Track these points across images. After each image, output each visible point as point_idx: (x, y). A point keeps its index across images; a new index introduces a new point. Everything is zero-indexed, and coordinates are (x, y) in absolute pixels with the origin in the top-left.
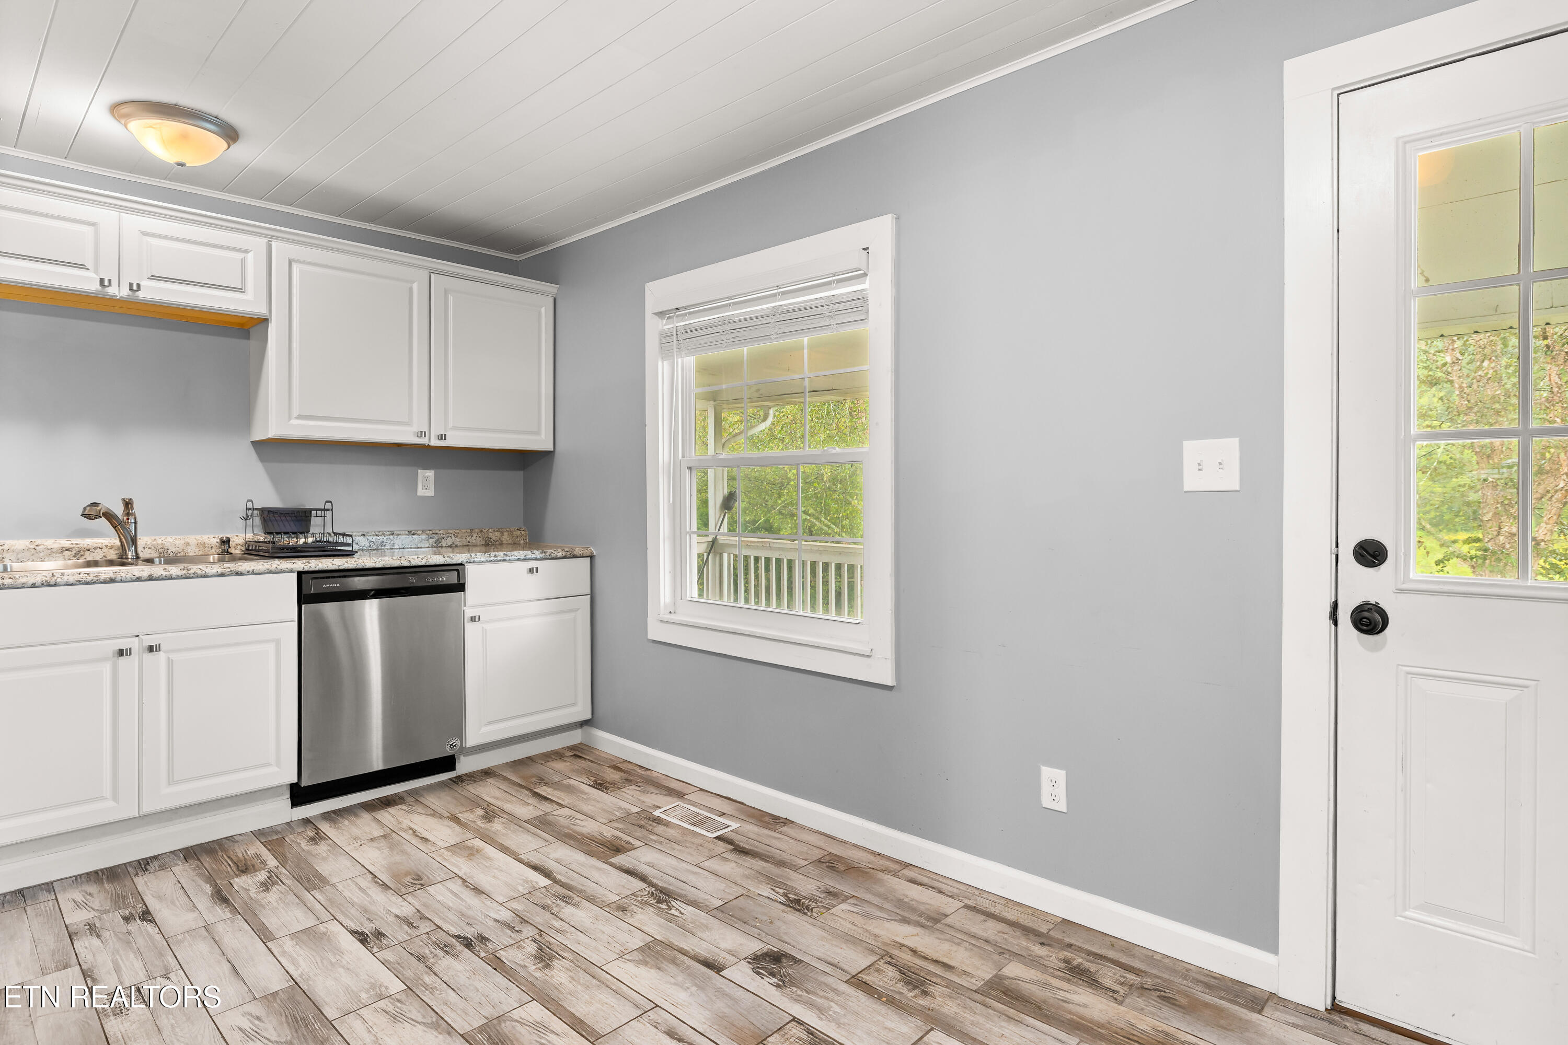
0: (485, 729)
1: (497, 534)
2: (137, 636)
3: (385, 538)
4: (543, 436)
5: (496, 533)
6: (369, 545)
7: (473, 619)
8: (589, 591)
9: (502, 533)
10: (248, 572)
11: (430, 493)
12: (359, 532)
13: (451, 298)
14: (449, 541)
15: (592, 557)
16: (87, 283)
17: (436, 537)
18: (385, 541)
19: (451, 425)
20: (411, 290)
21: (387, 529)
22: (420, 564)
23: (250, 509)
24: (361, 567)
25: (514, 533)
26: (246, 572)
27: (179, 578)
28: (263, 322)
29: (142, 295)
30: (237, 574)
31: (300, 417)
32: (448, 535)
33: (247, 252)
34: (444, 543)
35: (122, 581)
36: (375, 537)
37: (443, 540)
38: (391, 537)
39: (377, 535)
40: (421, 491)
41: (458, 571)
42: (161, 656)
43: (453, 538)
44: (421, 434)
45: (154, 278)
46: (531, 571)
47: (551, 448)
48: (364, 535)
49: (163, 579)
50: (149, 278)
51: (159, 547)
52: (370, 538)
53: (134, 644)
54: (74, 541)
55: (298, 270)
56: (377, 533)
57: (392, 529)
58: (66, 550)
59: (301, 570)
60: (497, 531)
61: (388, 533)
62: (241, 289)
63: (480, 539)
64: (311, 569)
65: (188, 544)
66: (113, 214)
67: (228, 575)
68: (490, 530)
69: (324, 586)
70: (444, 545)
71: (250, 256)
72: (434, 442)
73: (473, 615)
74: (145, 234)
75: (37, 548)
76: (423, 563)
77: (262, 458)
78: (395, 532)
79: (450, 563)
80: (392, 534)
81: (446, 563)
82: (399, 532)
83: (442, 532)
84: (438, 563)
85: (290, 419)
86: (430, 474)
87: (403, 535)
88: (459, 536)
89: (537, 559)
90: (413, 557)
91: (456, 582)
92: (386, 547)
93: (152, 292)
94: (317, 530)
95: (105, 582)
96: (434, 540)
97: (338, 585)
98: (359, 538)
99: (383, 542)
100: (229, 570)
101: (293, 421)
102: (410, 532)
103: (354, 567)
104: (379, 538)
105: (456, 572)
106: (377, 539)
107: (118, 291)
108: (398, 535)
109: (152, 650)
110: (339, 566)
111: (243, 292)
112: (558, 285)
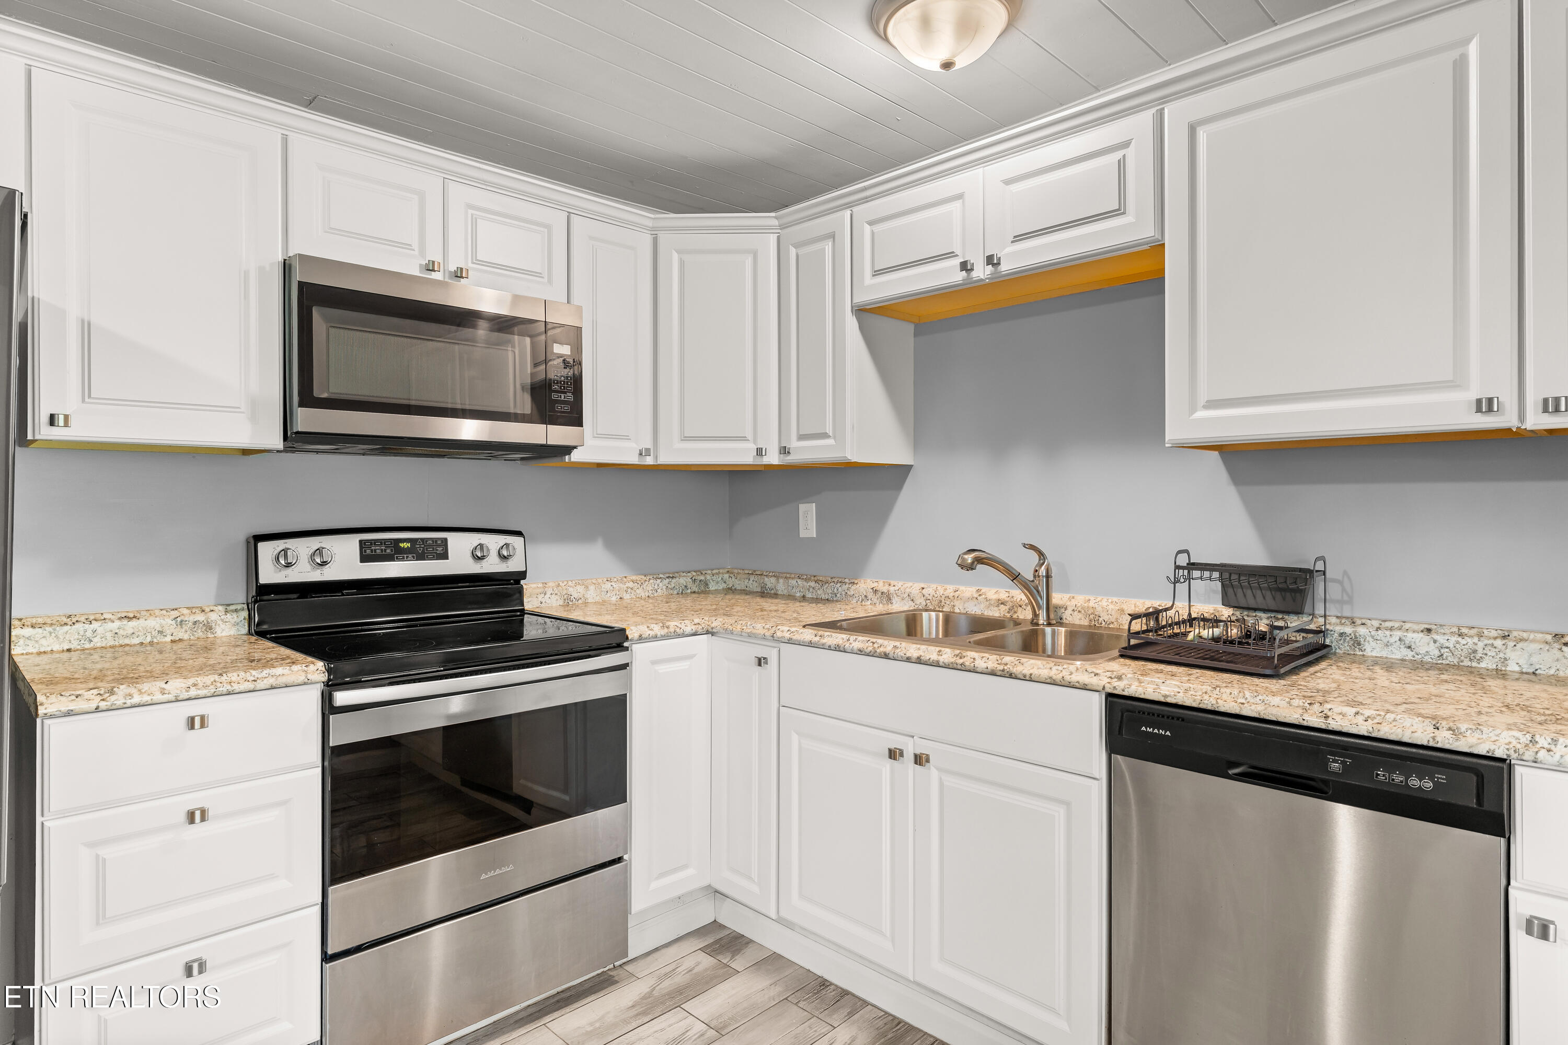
2: (913, 737)
3: (1481, 645)
6: (1437, 653)
7: (1534, 928)
12: (1418, 623)
16: (948, 274)
18: (1480, 651)
22: (1354, 730)
24: (1209, 708)
28: (1158, 249)
29: (1005, 267)
30: (1011, 676)
31: (1211, 404)
33: (1126, 145)
35: (895, 659)
36: (1454, 639)
38: (1501, 643)
41: (1481, 774)
42: (932, 772)
44: (1486, 405)
45: (1018, 238)
48: (1429, 630)
50: (1013, 242)
51: (1090, 612)
52: (1441, 639)
53: (909, 750)
55: (1205, 134)
56: (1464, 630)
57: (1506, 625)
58: (1002, 604)
59: (1120, 688)
61: (1494, 633)
62: (1119, 210)
66: (978, 172)
71: (1132, 149)
72: (1536, 420)
74: (1008, 182)
75: (979, 598)
76: (1363, 730)
77: (1237, 478)
78: (1515, 634)
80: (1504, 637)
81: (1432, 744)
82: (1525, 635)
85: (1193, 410)
87: (1533, 641)
91: (1471, 803)
93: (1015, 258)
95: (881, 656)
97: (1168, 733)
98: (1415, 635)
99: (1475, 651)
101: (1201, 414)
102: (1557, 636)
104: (1464, 642)
105: (1474, 778)
106: (1458, 642)
107: (982, 272)
108: (1521, 640)
109: (919, 760)
110: (1166, 696)
111: (1124, 213)
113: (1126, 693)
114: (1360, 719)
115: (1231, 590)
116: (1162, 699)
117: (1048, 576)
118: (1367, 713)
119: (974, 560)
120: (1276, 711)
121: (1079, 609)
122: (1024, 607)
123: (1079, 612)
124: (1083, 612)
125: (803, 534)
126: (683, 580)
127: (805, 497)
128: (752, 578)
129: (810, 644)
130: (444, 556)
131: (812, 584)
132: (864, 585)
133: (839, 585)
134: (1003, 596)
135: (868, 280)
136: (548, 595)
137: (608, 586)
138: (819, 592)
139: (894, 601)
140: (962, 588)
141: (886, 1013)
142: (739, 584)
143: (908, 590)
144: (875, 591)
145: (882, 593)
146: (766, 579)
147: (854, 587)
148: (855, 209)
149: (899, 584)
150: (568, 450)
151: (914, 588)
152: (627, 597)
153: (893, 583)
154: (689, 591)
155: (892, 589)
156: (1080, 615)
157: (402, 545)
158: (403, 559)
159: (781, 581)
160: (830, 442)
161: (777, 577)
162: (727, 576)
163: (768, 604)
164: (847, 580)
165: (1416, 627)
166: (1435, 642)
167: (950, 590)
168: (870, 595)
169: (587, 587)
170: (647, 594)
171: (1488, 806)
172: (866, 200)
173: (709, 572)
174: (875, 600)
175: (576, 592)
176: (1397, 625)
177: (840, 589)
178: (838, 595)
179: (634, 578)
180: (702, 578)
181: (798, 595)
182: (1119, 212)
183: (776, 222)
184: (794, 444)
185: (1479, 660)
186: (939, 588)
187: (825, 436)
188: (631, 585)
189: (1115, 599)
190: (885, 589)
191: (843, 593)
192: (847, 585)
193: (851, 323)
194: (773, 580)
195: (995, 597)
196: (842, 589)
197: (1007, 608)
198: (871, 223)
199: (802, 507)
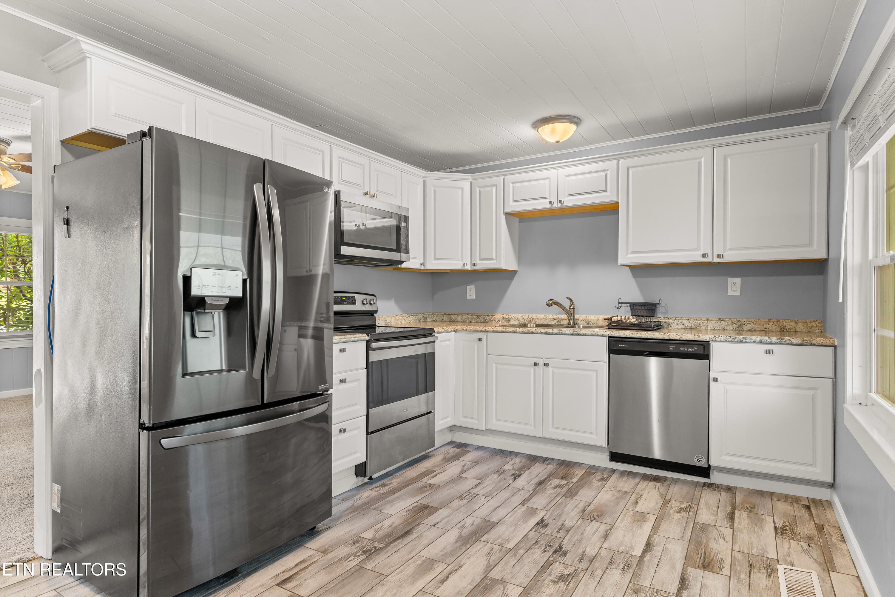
0: (725, 458)
1: (793, 324)
2: (542, 358)
3: (701, 322)
4: (815, 247)
5: (791, 323)
6: (690, 326)
7: (716, 380)
9: (797, 323)
10: (583, 334)
11: (738, 293)
12: (685, 318)
13: (729, 160)
14: (749, 327)
15: (835, 347)
16: (544, 205)
17: (739, 323)
19: (728, 247)
20: (700, 164)
21: (704, 317)
22: (676, 339)
24: (639, 337)
25: (809, 324)
27: (556, 334)
28: (617, 204)
29: (565, 204)
30: (579, 335)
31: (633, 253)
32: (748, 322)
33: (607, 170)
34: (745, 328)
35: (536, 334)
36: (695, 321)
37: (744, 326)
38: (706, 322)
39: (696, 320)
40: (730, 293)
41: (704, 346)
42: (550, 369)
43: (752, 325)
44: (705, 255)
45: (570, 196)
46: (768, 352)
47: (823, 256)
48: (688, 319)
49: (550, 334)
50: (567, 196)
51: (587, 320)
53: (541, 362)
54: (558, 316)
55: (632, 172)
57: (708, 317)
58: (555, 319)
59: (610, 335)
60: (793, 322)
61: (705, 319)
63: (776, 327)
65: (598, 320)
66: (555, 171)
67: (575, 335)
68: (787, 321)
69: (620, 345)
70: (745, 329)
71: (609, 172)
72: (716, 260)
73: (714, 377)
74: (566, 176)
75: (546, 318)
76: (678, 338)
77: (635, 276)
78: (710, 319)
79: (697, 340)
80: (707, 320)
81: (694, 340)
82: (712, 319)
83: (744, 320)
84: (688, 339)
85: (628, 254)
86: (738, 280)
87: (714, 320)
88: (758, 323)
89: (771, 343)
90: (673, 334)
91: (702, 353)
92: (702, 328)
93: (569, 202)
95: (531, 333)
96: (737, 325)
97: (627, 346)
98: (685, 321)
99: (700, 324)
101: (630, 255)
102: (720, 319)
103: (635, 337)
104: (697, 322)
105: (702, 347)
106: (696, 322)
107: (557, 205)
108: (711, 320)
109: (545, 365)
112: (830, 122)
114: (677, 336)
115: (633, 311)
116: (626, 336)
117: (574, 309)
118: (679, 334)
119: (552, 303)
120: (656, 336)
122: (563, 320)
123: (583, 320)
124: (585, 320)
125: (469, 297)
126: (420, 317)
127: (470, 283)
128: (445, 316)
129: (502, 332)
130: (354, 303)
131: (474, 317)
132: (498, 316)
133: (487, 316)
134: (555, 317)
135: (511, 203)
136: (380, 321)
137: (397, 318)
138: (477, 320)
139: (511, 321)
140: (538, 315)
142: (437, 318)
143: (517, 317)
144: (503, 318)
145: (506, 319)
146: (452, 316)
147: (494, 317)
148: (506, 177)
149: (513, 315)
150: (401, 262)
151: (520, 316)
152: (403, 322)
153: (510, 315)
154: (421, 321)
155: (510, 317)
157: (343, 298)
158: (344, 304)
159: (460, 316)
160: (495, 261)
161: (458, 315)
162: (432, 315)
164: (490, 315)
165: (685, 319)
166: (690, 322)
167: (534, 316)
168: (501, 319)
169: (391, 318)
170: (409, 321)
171: (706, 353)
172: (510, 175)
173: (427, 314)
174: (503, 321)
175: (389, 319)
176: (680, 318)
177: (487, 318)
178: (486, 321)
179: (404, 315)
180: (425, 316)
181: (468, 321)
182: (605, 191)
183: (470, 178)
184: (478, 262)
185: (701, 327)
186: (529, 315)
187: (492, 259)
188: (404, 317)
189: (595, 316)
190: (507, 317)
191: (489, 319)
192: (491, 316)
193: (503, 218)
194: (456, 316)
195: (552, 317)
196: (488, 318)
197: (557, 321)
198: (513, 183)
199: (469, 287)
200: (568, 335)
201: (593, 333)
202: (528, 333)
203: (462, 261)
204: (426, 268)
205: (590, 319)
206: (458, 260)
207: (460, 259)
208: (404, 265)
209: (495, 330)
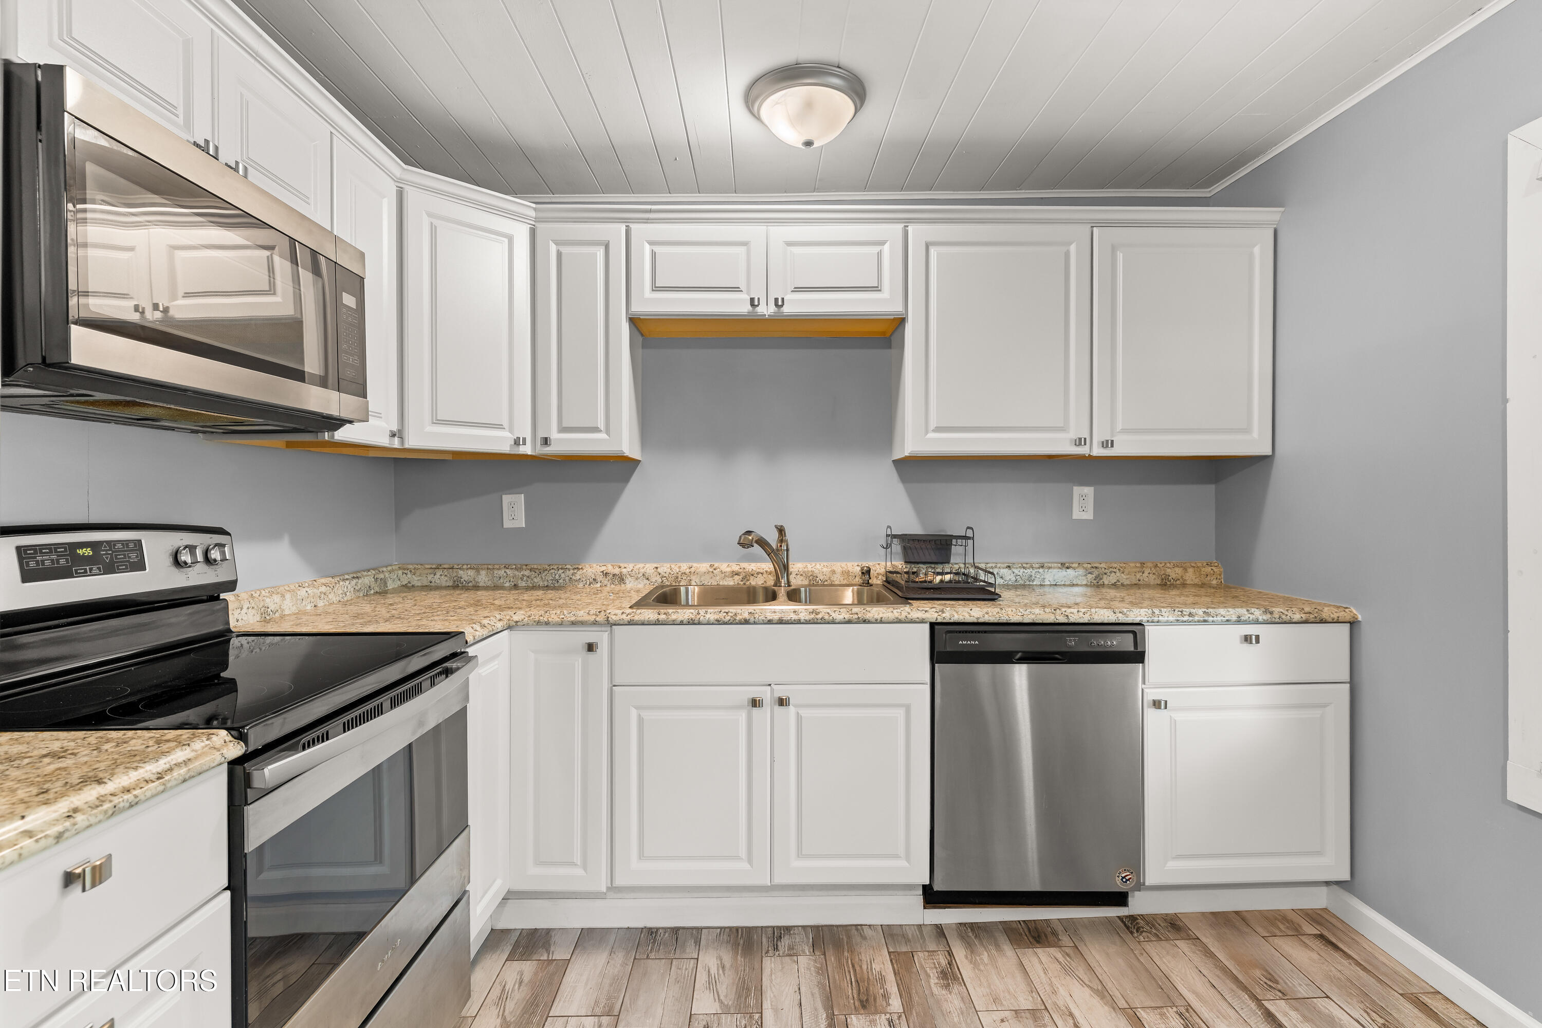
0: (1172, 865)
1: (1179, 571)
2: (770, 685)
3: (1034, 572)
4: (1255, 435)
5: (1177, 569)
6: (1014, 579)
7: (1156, 704)
8: (1347, 677)
9: (1185, 569)
10: (876, 620)
11: (1089, 515)
12: (1004, 563)
13: (1120, 256)
14: (1112, 579)
15: (1353, 624)
16: (739, 305)
17: (1096, 572)
18: (1033, 575)
19: (1119, 427)
20: (1067, 255)
21: (1036, 560)
22: (1081, 621)
23: (889, 535)
24: (1005, 621)
25: (1203, 569)
26: (873, 620)
28: (900, 322)
29: (787, 309)
30: (865, 621)
31: (938, 429)
32: (1111, 570)
33: (882, 243)
34: (1106, 580)
35: (755, 623)
36: (1022, 570)
37: (1105, 576)
38: (1041, 570)
39: (1024, 568)
40: (1077, 514)
41: (1134, 633)
42: (792, 709)
43: (1118, 574)
44: (1079, 442)
45: (797, 290)
46: (1247, 639)
47: (1267, 451)
48: (1009, 567)
49: (792, 623)
50: (792, 291)
51: (809, 575)
52: (1016, 571)
53: (765, 694)
54: (745, 565)
55: (935, 253)
56: (1024, 565)
57: (1042, 560)
58: (736, 574)
59: (934, 621)
60: (1178, 566)
61: (1037, 566)
62: (877, 287)
63: (1154, 576)
64: (945, 621)
66: (763, 230)
67: (856, 623)
68: (1168, 565)
69: (960, 642)
70: (1106, 583)
71: (886, 247)
72: (1097, 451)
73: (1155, 698)
74: (789, 244)
75: (714, 571)
76: (1086, 619)
77: (904, 478)
78: (1046, 565)
79: (1124, 622)
80: (1042, 567)
81: (1117, 622)
82: (1050, 565)
83: (1103, 565)
84: (1106, 621)
85: (927, 432)
86: (1089, 491)
87: (1054, 568)
88: (1126, 571)
89: (1257, 622)
90: (1072, 610)
91: (1132, 649)
92: (1035, 583)
93: (796, 305)
94: (958, 559)
95: (740, 623)
96: (1094, 576)
97: (977, 642)
99: (1031, 576)
100: (856, 616)
101: (931, 435)
102: (1062, 564)
103: (996, 621)
104: (1026, 571)
105: (1131, 636)
106: (1024, 572)
107: (766, 310)
108: (1050, 568)
109: (782, 702)
110: (978, 618)
111: (880, 291)
112: (1282, 209)
113: (952, 621)
114: (1081, 614)
115: (909, 551)
116: (975, 621)
117: (787, 550)
119: (748, 540)
120: (1041, 617)
121: (801, 573)
122: (756, 576)
123: (801, 575)
124: (804, 575)
125: (507, 524)
126: (367, 580)
127: (511, 488)
128: (439, 573)
129: (658, 623)
130: (140, 566)
131: (527, 573)
132: (591, 569)
133: (561, 571)
134: (736, 568)
135: (648, 293)
136: (245, 610)
137: (302, 593)
138: (535, 580)
139: (627, 581)
140: (695, 565)
141: (721, 928)
142: (416, 581)
143: (642, 571)
144: (606, 574)
145: (614, 575)
146: (461, 572)
147: (580, 572)
148: (633, 226)
149: (630, 566)
151: (649, 568)
152: (321, 604)
153: (622, 565)
154: (372, 592)
155: (624, 571)
156: (802, 578)
158: (85, 574)
159: (483, 573)
160: (603, 436)
161: (478, 570)
162: (400, 572)
163: (465, 597)
164: (567, 566)
165: (1003, 566)
166: (1013, 573)
167: (684, 567)
168: (600, 578)
169: (283, 596)
170: (338, 599)
171: (1139, 649)
172: (647, 221)
173: (385, 569)
174: (606, 582)
175: (273, 602)
176: (994, 565)
177: (563, 575)
178: (561, 581)
179: (323, 580)
180: (382, 576)
181: (507, 584)
182: (876, 289)
183: (533, 214)
184: (554, 435)
185: (1033, 581)
186: (673, 566)
187: (596, 430)
188: (323, 589)
189: (825, 564)
190: (617, 571)
191: (567, 579)
192: (572, 571)
193: (625, 328)
194: (471, 573)
195: (729, 569)
196: (564, 575)
197: (741, 577)
198: (651, 243)
199: (507, 499)
200: (839, 623)
201: (900, 617)
202: (731, 624)
203: (511, 431)
204: (407, 446)
205: (816, 571)
206: (499, 427)
207: (506, 425)
208: (343, 434)
209: (636, 618)
